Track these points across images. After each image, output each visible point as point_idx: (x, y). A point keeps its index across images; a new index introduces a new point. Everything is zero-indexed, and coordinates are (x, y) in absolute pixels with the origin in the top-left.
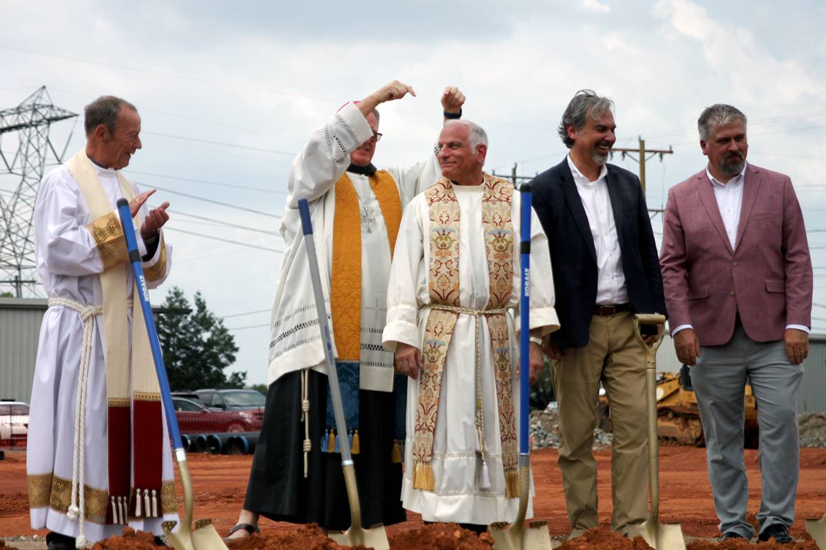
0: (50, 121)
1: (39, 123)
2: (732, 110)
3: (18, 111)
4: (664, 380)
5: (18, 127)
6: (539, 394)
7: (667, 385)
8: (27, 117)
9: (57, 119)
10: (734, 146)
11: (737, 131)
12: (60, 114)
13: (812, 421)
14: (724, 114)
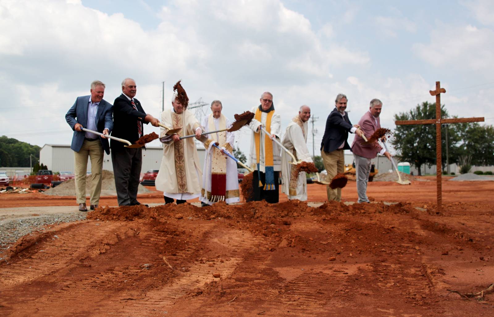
0: (203, 106)
1: (200, 106)
2: (380, 101)
3: (195, 103)
4: (348, 166)
5: (195, 107)
6: (319, 169)
7: (349, 167)
8: (197, 105)
9: (204, 105)
10: (379, 111)
11: (380, 108)
12: (205, 104)
13: (383, 175)
14: (378, 102)
